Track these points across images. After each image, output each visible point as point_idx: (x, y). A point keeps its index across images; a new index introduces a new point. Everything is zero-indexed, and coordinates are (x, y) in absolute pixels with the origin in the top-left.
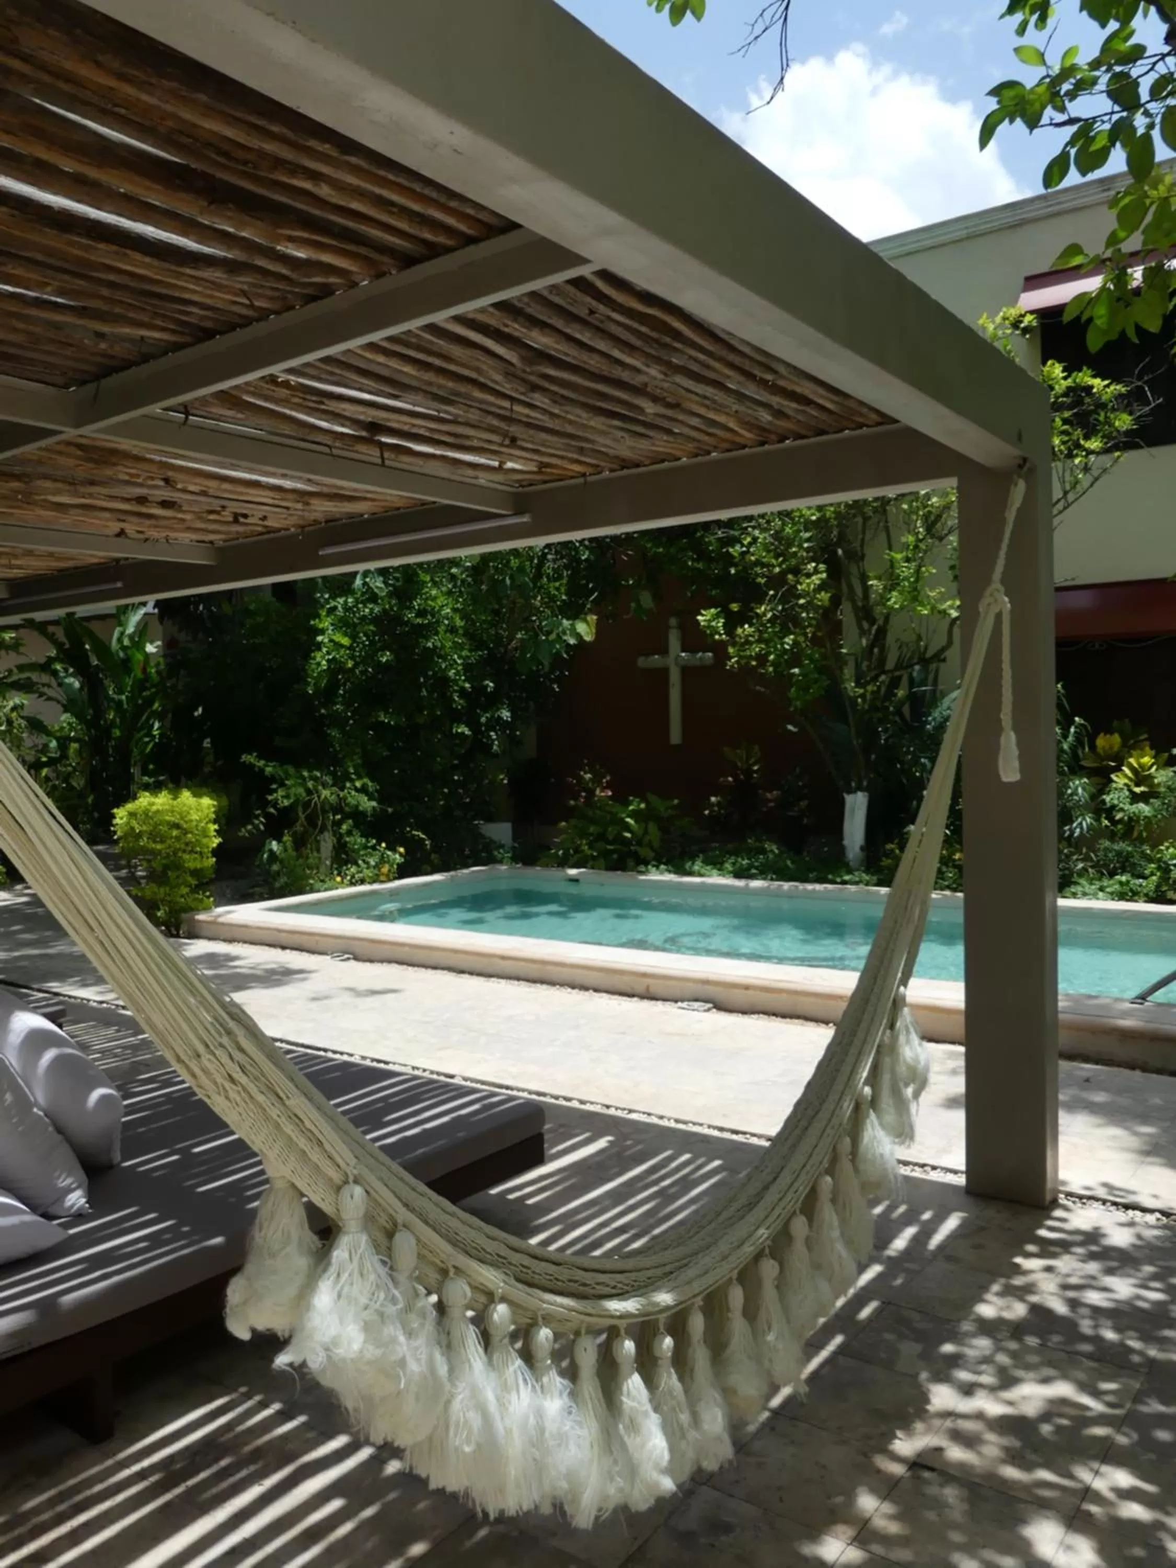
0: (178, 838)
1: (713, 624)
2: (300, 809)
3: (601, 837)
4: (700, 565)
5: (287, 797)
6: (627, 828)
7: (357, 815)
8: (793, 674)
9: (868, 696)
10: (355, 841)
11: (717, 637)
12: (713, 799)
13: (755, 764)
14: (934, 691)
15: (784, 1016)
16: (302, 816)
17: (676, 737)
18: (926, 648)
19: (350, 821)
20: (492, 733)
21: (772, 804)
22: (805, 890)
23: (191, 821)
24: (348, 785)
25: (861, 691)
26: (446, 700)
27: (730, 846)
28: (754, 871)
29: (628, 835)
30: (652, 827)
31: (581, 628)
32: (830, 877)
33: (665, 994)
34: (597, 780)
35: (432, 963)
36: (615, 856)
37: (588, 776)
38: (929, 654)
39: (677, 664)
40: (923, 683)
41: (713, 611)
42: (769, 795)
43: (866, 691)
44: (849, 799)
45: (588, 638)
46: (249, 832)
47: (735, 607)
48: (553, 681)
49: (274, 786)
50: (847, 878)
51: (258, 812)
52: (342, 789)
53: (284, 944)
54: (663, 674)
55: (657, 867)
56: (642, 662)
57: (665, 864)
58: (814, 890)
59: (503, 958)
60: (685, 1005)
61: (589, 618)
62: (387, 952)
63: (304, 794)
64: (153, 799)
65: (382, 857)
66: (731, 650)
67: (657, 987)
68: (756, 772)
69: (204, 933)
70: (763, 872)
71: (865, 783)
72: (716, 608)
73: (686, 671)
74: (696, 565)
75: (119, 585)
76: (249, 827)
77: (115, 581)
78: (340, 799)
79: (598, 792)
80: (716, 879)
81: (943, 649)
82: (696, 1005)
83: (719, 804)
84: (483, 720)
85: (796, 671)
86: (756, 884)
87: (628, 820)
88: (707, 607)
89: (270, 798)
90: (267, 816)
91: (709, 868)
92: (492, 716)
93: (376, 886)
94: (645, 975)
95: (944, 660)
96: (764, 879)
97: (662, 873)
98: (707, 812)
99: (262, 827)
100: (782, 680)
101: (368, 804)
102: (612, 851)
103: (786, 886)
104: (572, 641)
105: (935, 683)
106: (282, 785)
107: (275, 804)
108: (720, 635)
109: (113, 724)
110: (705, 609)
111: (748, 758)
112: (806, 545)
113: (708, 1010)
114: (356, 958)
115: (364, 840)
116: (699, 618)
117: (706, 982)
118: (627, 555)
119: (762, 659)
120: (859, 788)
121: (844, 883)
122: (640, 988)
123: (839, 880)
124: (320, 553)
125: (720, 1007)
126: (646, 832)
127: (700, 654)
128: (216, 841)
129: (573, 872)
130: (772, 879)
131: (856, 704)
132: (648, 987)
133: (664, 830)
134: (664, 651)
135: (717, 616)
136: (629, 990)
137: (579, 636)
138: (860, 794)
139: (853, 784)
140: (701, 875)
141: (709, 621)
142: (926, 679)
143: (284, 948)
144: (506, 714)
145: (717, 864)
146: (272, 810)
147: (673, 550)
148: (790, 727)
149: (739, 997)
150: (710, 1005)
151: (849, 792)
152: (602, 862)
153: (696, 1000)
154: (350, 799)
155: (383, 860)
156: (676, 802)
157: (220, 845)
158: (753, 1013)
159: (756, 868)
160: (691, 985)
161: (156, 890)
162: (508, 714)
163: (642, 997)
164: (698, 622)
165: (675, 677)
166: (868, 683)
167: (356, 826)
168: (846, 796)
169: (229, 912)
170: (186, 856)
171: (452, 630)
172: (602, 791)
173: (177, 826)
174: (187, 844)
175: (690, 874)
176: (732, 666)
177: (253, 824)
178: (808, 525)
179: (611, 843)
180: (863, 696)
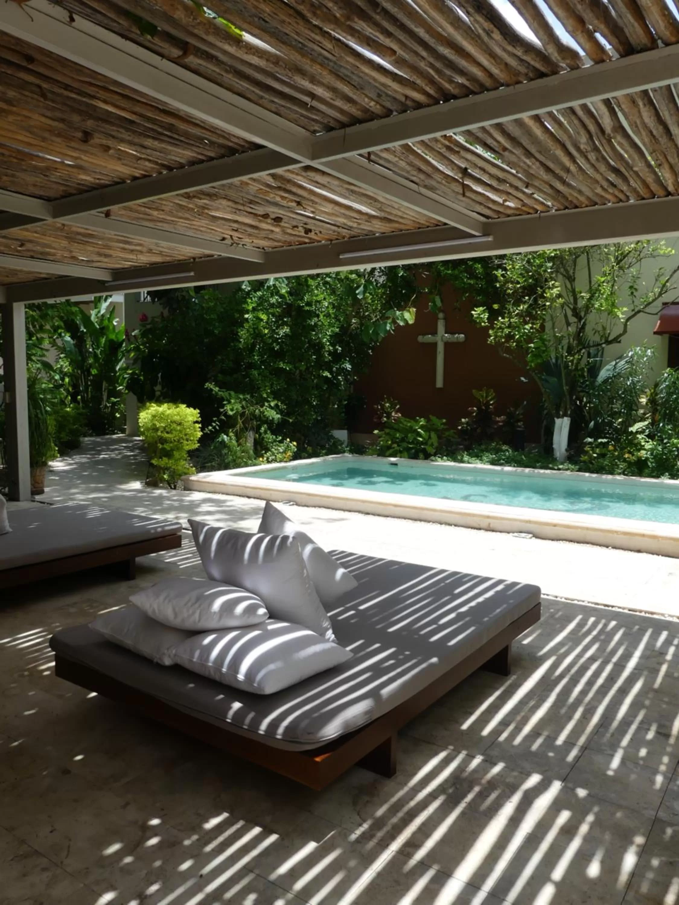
0: (180, 431)
1: (482, 316)
2: (239, 417)
3: (403, 440)
4: (472, 282)
5: (232, 410)
6: (419, 435)
7: (270, 423)
8: (531, 347)
9: (575, 361)
10: (269, 437)
11: (483, 324)
12: (463, 420)
13: (491, 400)
14: (601, 361)
15: (578, 542)
16: (240, 421)
17: (439, 383)
18: (609, 334)
19: (266, 426)
20: (340, 377)
21: (501, 424)
22: (539, 473)
23: (188, 421)
24: (266, 404)
25: (572, 358)
26: (320, 356)
27: (483, 447)
28: (502, 461)
29: (421, 439)
30: (433, 435)
31: (407, 315)
32: (551, 466)
33: (500, 528)
34: (393, 406)
35: (348, 508)
36: (413, 451)
37: (387, 405)
38: (610, 338)
39: (442, 340)
40: (596, 356)
41: (481, 309)
42: (498, 419)
43: (574, 358)
44: (558, 421)
45: (411, 322)
46: (210, 431)
47: (496, 306)
48: (370, 348)
49: (225, 403)
50: (561, 467)
51: (214, 419)
52: (262, 406)
53: (249, 495)
54: (434, 345)
55: (442, 459)
56: (420, 339)
57: (446, 456)
58: (544, 473)
59: (396, 506)
60: (516, 534)
61: (411, 310)
62: (317, 501)
63: (240, 409)
64: (158, 408)
65: (288, 446)
66: (491, 332)
67: (494, 524)
68: (491, 405)
69: (195, 488)
70: (509, 462)
71: (569, 412)
72: (483, 307)
73: (448, 345)
74: (469, 281)
75: (192, 274)
76: (210, 428)
77: (189, 271)
78: (261, 412)
79: (393, 414)
80: (479, 465)
81: (621, 335)
82: (523, 535)
83: (467, 423)
84: (334, 369)
85: (532, 345)
86: (507, 469)
87: (419, 430)
88: (478, 307)
89: (222, 410)
90: (220, 421)
91: (473, 459)
92: (340, 367)
93: (283, 464)
94: (488, 517)
95: (620, 342)
96: (510, 466)
97: (445, 461)
98: (460, 428)
99: (217, 428)
100: (522, 351)
101: (275, 416)
102: (412, 448)
103: (527, 470)
104: (402, 324)
105: (602, 356)
106: (229, 402)
107: (226, 414)
108: (485, 323)
109: (91, 366)
110: (477, 307)
111: (487, 397)
112: (549, 270)
113: (531, 538)
114: (297, 504)
115: (274, 437)
116: (473, 312)
117: (529, 522)
118: (425, 274)
119: (509, 337)
120: (565, 415)
121: (559, 469)
122: (484, 524)
123: (556, 468)
124: (341, 257)
125: (536, 536)
126: (430, 437)
127: (457, 335)
128: (199, 434)
129: (393, 459)
130: (514, 466)
131: (568, 366)
132: (489, 524)
133: (439, 437)
134: (434, 333)
135: (484, 311)
136: (478, 526)
137: (406, 321)
138: (565, 418)
139: (561, 413)
140: (469, 463)
141: (479, 314)
142: (597, 354)
143: (249, 497)
144: (348, 366)
145: (478, 456)
146: (223, 417)
147: (456, 272)
148: (523, 379)
149: (548, 531)
150: (531, 535)
151: (558, 418)
152: (406, 454)
153: (521, 532)
154: (266, 413)
155: (288, 448)
156: (444, 421)
157: (202, 436)
158: (560, 540)
159: (503, 460)
160: (518, 523)
161: (167, 461)
162: (350, 366)
163: (487, 530)
164: (472, 315)
165: (441, 348)
166: (575, 354)
167: (270, 428)
168: (556, 419)
169: (210, 476)
170: (185, 442)
171: (328, 315)
172: (396, 414)
173: (180, 424)
174: (186, 435)
175: (462, 461)
176: (491, 342)
177: (212, 426)
178: (551, 259)
179: (410, 443)
180: (572, 361)
